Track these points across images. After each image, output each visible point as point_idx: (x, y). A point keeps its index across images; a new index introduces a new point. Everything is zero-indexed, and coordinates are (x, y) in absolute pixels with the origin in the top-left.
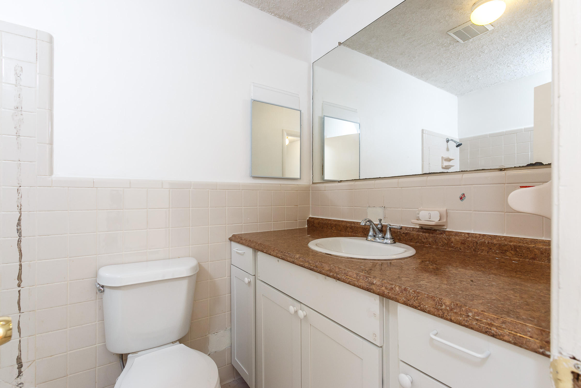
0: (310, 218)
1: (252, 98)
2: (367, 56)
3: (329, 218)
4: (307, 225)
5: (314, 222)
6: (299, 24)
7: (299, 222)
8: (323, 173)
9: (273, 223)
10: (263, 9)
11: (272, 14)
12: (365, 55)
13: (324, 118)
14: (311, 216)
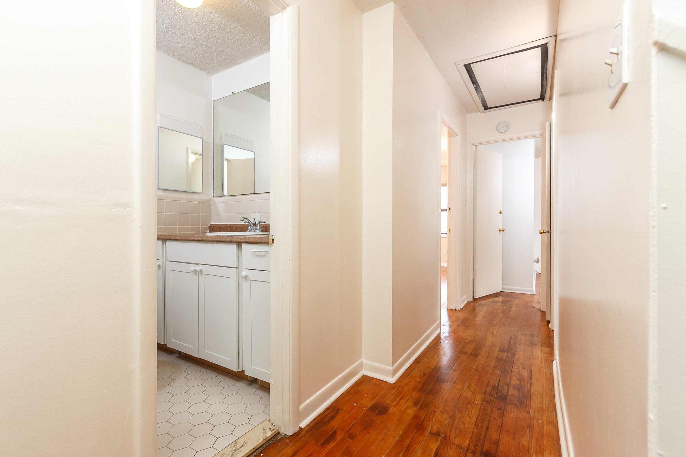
0: (211, 224)
1: (159, 125)
2: (261, 99)
3: (226, 223)
4: (209, 230)
5: (214, 227)
6: (202, 69)
7: (201, 227)
8: (222, 190)
9: (178, 227)
10: (168, 54)
11: (177, 59)
12: (260, 98)
13: (223, 146)
14: (212, 223)
